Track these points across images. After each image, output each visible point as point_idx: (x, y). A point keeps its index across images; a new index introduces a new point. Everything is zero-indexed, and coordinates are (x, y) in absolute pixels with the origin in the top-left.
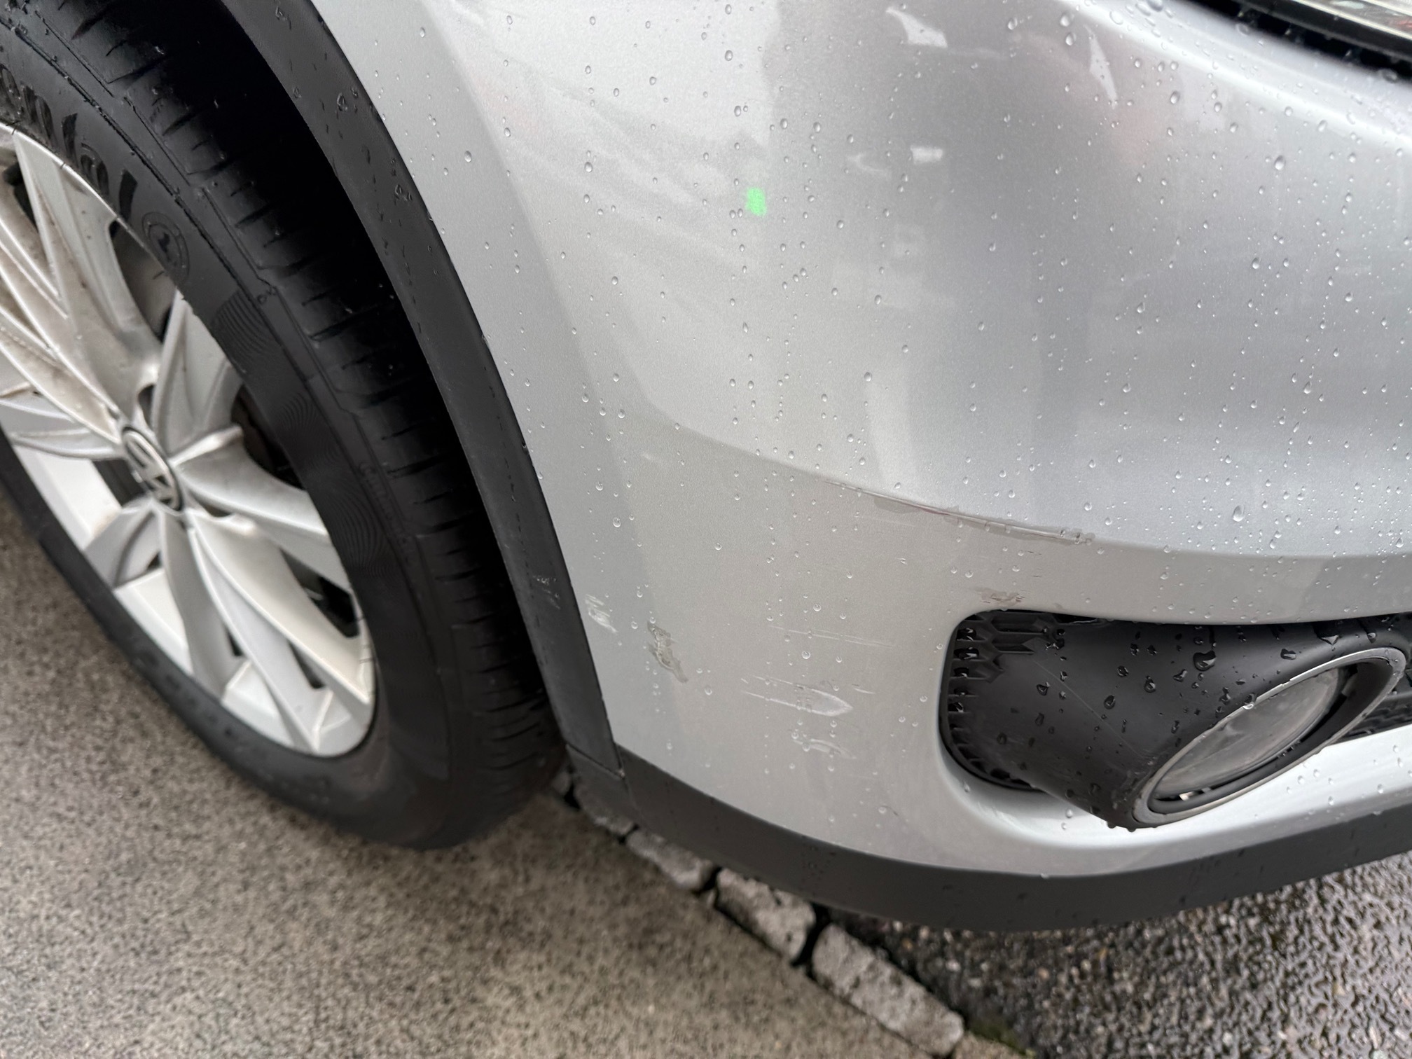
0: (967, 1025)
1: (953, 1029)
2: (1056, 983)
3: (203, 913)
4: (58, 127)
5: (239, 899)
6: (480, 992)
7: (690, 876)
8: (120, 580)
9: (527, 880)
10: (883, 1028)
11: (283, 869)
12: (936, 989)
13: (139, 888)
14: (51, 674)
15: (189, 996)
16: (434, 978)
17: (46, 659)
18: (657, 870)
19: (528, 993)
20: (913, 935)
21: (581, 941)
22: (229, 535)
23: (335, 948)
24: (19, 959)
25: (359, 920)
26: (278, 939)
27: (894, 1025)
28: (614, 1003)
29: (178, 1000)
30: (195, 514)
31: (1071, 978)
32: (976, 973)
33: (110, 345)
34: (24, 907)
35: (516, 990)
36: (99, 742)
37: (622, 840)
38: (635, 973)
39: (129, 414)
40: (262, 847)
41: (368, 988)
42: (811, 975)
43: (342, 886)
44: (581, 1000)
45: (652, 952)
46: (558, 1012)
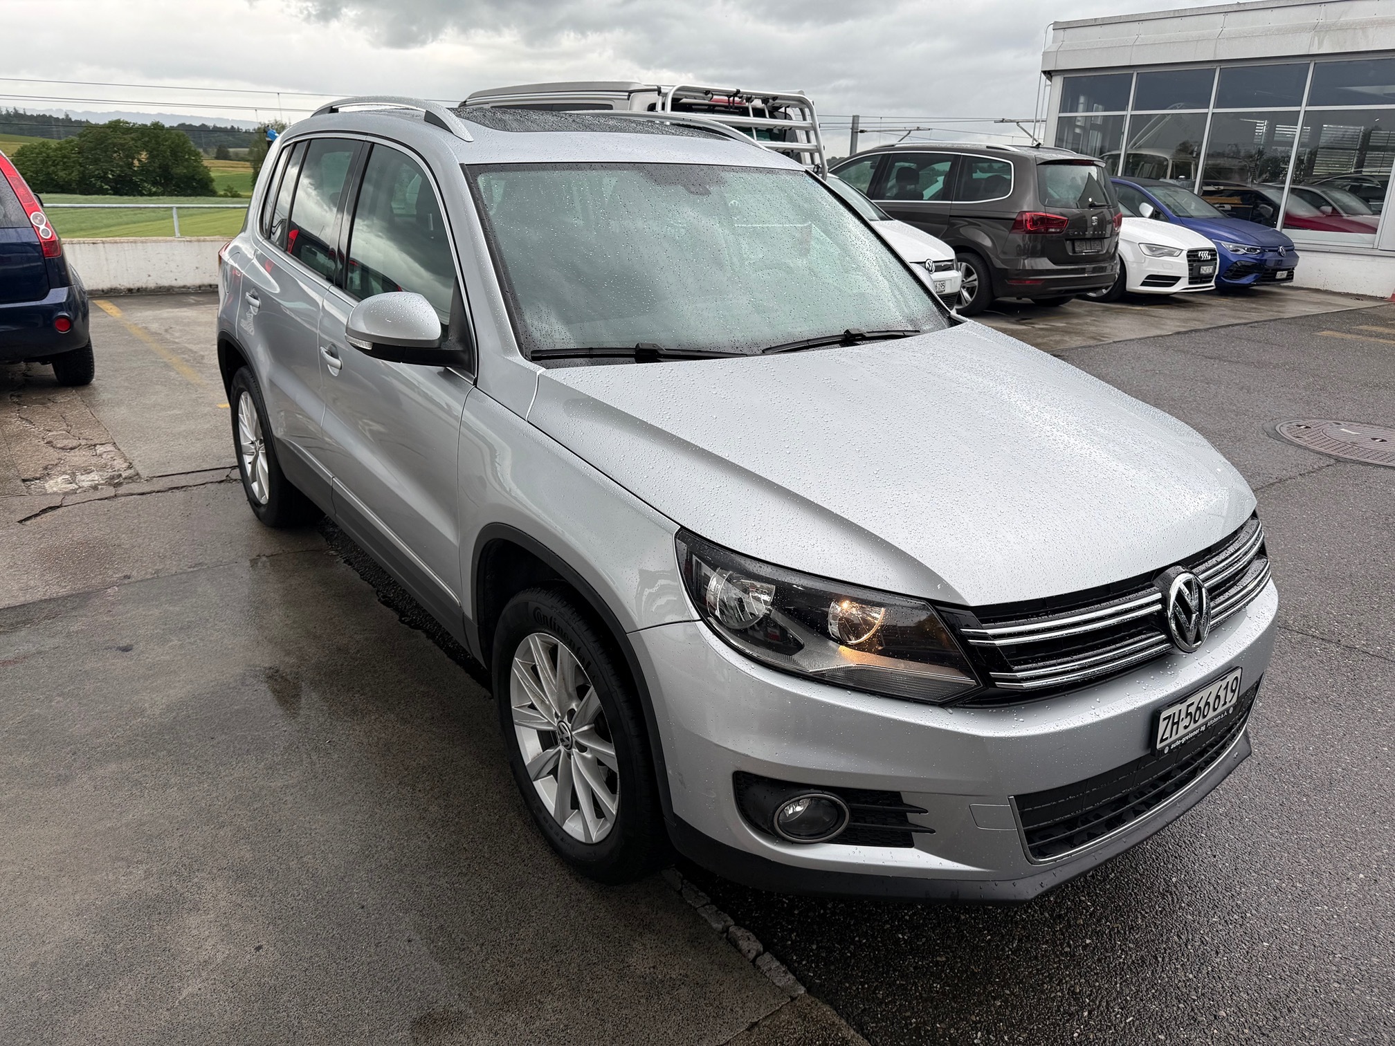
0: (809, 991)
1: (802, 990)
2: (851, 989)
3: (542, 901)
4: (576, 648)
5: (555, 900)
6: (632, 943)
7: (718, 926)
8: (536, 779)
9: (657, 914)
10: (774, 983)
11: (571, 894)
12: (801, 980)
13: (522, 890)
14: (497, 817)
15: (535, 924)
16: (617, 936)
17: (495, 811)
18: (706, 920)
19: (648, 947)
20: (800, 963)
21: (671, 936)
22: (584, 758)
23: (585, 920)
24: (482, 903)
25: (595, 914)
26: (566, 914)
27: (778, 984)
28: (677, 956)
29: (531, 924)
30: (575, 750)
31: (858, 989)
32: (820, 978)
33: (565, 696)
34: (484, 889)
35: (644, 945)
36: (512, 842)
37: (696, 909)
38: (688, 949)
39: (563, 717)
40: (565, 886)
41: (594, 934)
42: (754, 965)
43: (591, 903)
44: (666, 952)
45: (696, 944)
46: (657, 953)
